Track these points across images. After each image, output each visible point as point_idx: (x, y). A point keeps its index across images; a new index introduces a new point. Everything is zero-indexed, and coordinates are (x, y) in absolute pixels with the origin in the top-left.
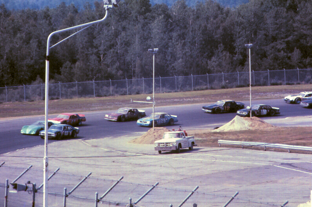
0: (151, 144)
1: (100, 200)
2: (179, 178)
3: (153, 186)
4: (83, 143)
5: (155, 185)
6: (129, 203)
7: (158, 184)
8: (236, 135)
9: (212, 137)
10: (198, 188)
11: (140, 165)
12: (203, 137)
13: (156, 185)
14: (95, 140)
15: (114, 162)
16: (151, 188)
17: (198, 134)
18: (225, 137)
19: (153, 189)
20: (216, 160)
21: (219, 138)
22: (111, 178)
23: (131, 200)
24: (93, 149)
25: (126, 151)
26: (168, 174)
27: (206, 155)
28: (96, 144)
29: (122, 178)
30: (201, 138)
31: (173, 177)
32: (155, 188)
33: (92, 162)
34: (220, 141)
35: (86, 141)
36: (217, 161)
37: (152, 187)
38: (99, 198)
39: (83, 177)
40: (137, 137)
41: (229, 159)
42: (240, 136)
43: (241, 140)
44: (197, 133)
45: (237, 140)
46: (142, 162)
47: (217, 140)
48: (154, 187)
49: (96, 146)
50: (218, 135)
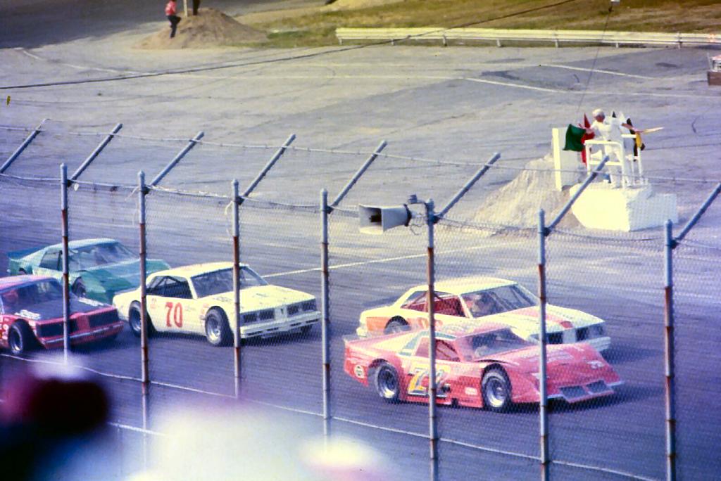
0: (183, 48)
1: (73, 182)
2: (250, 123)
3: (191, 141)
4: (25, 55)
5: (194, 140)
6: (140, 184)
7: (202, 135)
8: (377, 14)
9: (322, 25)
10: (293, 138)
11: (161, 99)
12: (302, 26)
13: (199, 138)
14: (52, 47)
15: (100, 95)
16: (187, 146)
17: (290, 19)
18: (351, 20)
19: (191, 147)
20: (334, 74)
21: (338, 25)
22: (95, 131)
23: (143, 177)
24: (51, 68)
25: (127, 69)
26: (225, 115)
27: (311, 64)
28: (55, 57)
29: (120, 127)
30: (298, 27)
31: (238, 122)
32: (195, 146)
33: (50, 99)
34: (342, 33)
35: (35, 50)
36: (336, 77)
37: (190, 143)
38: (70, 178)
39: (31, 131)
40: (149, 34)
41: (363, 71)
42: (385, 17)
43: (388, 25)
44: (287, 16)
45: (379, 26)
46: (165, 90)
47: (333, 29)
48: (194, 143)
49: (56, 62)
50: (334, 18)
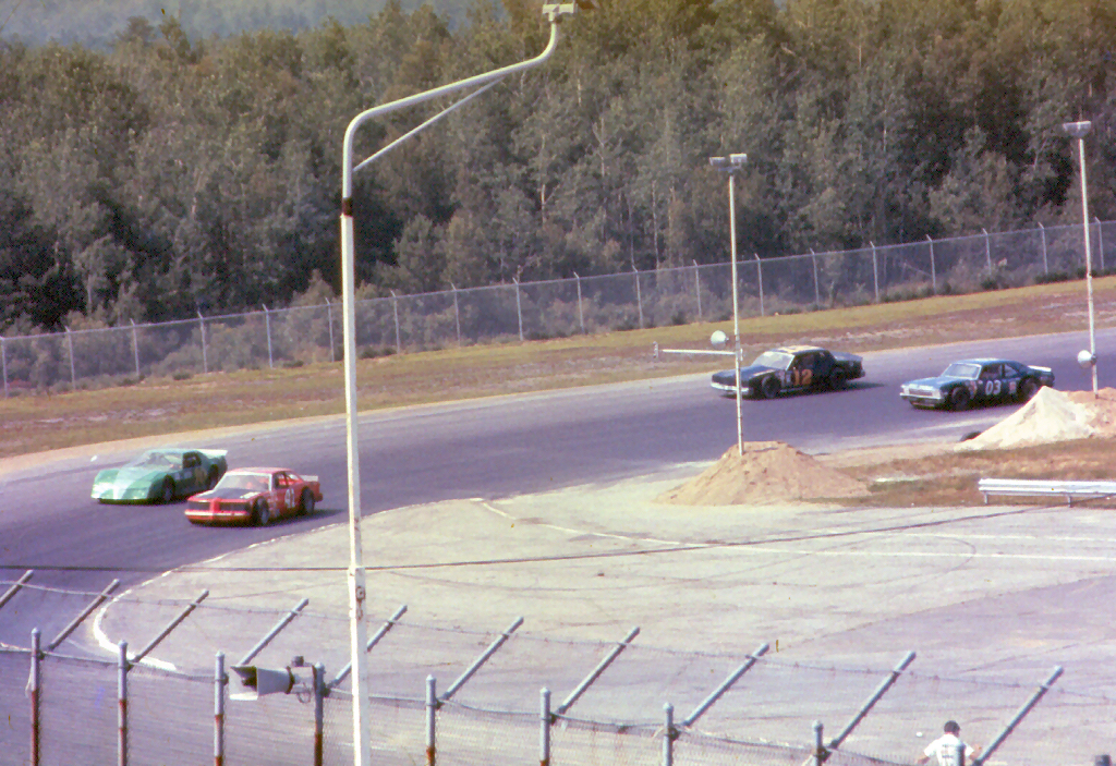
0: (733, 503)
1: (559, 718)
2: (840, 625)
3: (748, 657)
4: (487, 510)
5: (754, 654)
6: (666, 724)
7: (766, 650)
8: (1045, 458)
9: (957, 471)
10: (913, 657)
11: (696, 583)
12: (924, 472)
13: (761, 654)
14: (529, 499)
15: (601, 575)
16: (741, 666)
17: (904, 462)
18: (1004, 466)
19: (748, 667)
20: (974, 552)
21: (982, 472)
22: (593, 635)
23: (670, 712)
24: (526, 531)
25: (644, 535)
26: (800, 612)
27: (939, 535)
28: (533, 514)
29: (636, 632)
30: (916, 474)
31: (818, 623)
32: (755, 665)
33: (525, 580)
34: (988, 484)
35: (503, 502)
36: (977, 555)
37: (747, 661)
38: (554, 710)
39: (495, 635)
40: (682, 481)
41: (1022, 547)
42: (1059, 462)
43: (1063, 475)
44: (900, 457)
45: (1048, 476)
46: (706, 570)
47: (975, 479)
48: (754, 661)
49: (535, 521)
50: (978, 461)
